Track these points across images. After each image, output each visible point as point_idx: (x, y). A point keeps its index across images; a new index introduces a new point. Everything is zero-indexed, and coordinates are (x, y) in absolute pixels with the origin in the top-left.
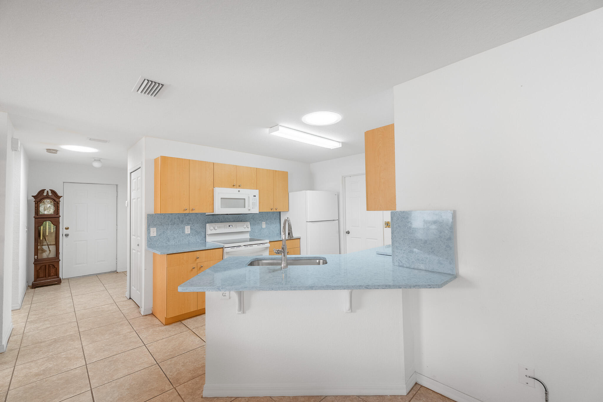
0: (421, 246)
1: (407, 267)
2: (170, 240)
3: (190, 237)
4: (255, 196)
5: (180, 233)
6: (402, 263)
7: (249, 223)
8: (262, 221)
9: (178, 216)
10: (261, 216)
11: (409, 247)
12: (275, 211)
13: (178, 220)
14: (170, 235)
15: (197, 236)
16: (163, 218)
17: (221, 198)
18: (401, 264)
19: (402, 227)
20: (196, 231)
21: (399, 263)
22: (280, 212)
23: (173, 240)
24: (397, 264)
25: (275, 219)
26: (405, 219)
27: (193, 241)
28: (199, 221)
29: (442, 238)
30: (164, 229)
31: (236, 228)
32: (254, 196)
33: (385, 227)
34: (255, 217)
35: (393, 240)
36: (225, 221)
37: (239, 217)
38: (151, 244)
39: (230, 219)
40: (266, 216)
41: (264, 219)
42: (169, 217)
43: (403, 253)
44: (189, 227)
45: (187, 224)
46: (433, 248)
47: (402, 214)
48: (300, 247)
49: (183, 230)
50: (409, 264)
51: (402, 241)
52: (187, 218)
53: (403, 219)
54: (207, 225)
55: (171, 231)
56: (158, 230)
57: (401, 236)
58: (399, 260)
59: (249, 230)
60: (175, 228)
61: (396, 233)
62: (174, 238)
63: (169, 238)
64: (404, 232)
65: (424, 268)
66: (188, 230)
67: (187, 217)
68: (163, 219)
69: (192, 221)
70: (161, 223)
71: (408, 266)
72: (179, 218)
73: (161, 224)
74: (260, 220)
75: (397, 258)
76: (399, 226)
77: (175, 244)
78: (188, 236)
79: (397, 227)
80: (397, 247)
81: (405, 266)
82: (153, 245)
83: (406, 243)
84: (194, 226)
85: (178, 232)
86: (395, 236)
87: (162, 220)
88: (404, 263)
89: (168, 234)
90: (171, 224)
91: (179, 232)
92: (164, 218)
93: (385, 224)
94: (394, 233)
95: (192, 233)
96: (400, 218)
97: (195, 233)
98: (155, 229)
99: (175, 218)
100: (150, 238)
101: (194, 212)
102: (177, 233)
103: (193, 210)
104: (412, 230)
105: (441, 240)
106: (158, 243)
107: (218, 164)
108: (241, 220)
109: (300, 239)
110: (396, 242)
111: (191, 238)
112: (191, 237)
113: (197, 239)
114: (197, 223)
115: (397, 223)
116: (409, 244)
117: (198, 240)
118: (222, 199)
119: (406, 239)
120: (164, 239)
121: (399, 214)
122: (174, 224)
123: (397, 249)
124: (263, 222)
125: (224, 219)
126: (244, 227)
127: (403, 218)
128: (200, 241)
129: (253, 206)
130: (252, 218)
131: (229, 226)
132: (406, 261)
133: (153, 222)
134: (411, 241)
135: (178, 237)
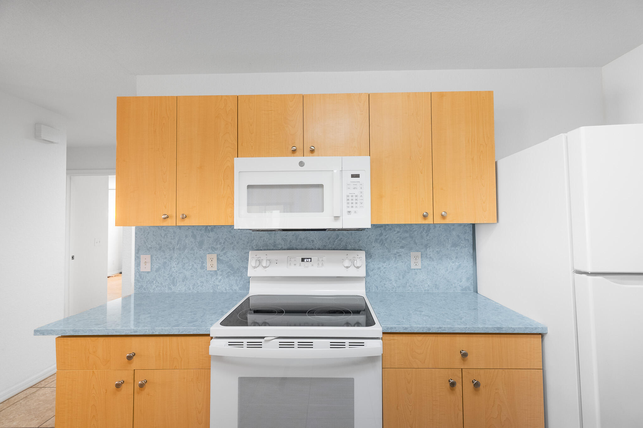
2: (177, 281)
3: (217, 279)
4: (357, 176)
5: (196, 269)
7: (362, 255)
8: (411, 249)
9: (193, 232)
10: (407, 235)
12: (438, 220)
13: (192, 240)
14: (177, 272)
15: (232, 278)
16: (163, 235)
17: (249, 187)
20: (231, 267)
22: (474, 225)
23: (183, 281)
25: (455, 245)
27: (224, 288)
30: (166, 258)
31: (322, 264)
32: (353, 176)
34: (386, 239)
36: (300, 247)
37: (338, 236)
38: (142, 286)
39: (313, 241)
40: (422, 237)
41: (416, 243)
42: (175, 233)
44: (214, 256)
45: (210, 250)
48: (543, 369)
49: (203, 263)
52: (210, 237)
54: (252, 254)
55: (178, 264)
56: (154, 259)
59: (362, 272)
60: (186, 256)
62: (185, 279)
63: (174, 278)
66: (211, 263)
67: (211, 234)
68: (164, 238)
69: (220, 243)
70: (159, 245)
72: (194, 236)
73: (161, 247)
74: (402, 247)
77: (186, 291)
78: (212, 275)
82: (144, 289)
84: (225, 254)
85: (193, 265)
87: (161, 240)
89: (173, 269)
90: (179, 249)
91: (195, 266)
92: (166, 235)
95: (222, 271)
97: (229, 270)
98: (148, 257)
99: (186, 236)
100: (140, 275)
101: (187, 223)
102: (190, 268)
103: (184, 217)
106: (154, 286)
107: (249, 98)
108: (343, 244)
109: (542, 335)
111: (219, 282)
112: (219, 278)
113: (232, 285)
114: (233, 249)
117: (235, 287)
118: (250, 190)
120: (165, 278)
122: (185, 248)
124: (413, 254)
125: (298, 240)
126: (346, 265)
128: (240, 289)
129: (350, 205)
130: (376, 240)
131: (303, 260)
133: (145, 243)
135: (192, 276)
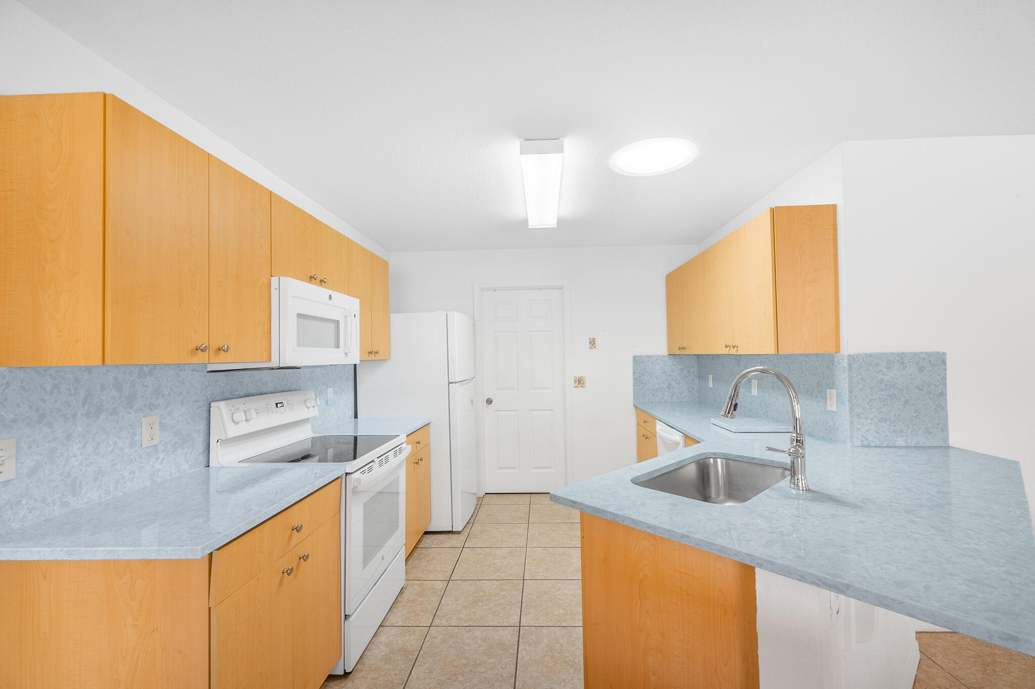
0: (899, 409)
1: (876, 447)
2: (81, 484)
3: (157, 459)
4: (355, 316)
5: (122, 449)
6: (867, 440)
8: (328, 386)
9: (116, 378)
10: (326, 372)
11: (879, 413)
13: (114, 393)
14: (81, 464)
15: (179, 451)
16: (49, 389)
17: (298, 315)
18: (866, 443)
19: (868, 381)
20: (179, 434)
21: (861, 441)
23: (95, 481)
24: (858, 443)
25: (347, 380)
26: (873, 367)
27: (167, 473)
28: (188, 392)
29: (931, 394)
30: (55, 439)
31: (292, 409)
33: (575, 387)
34: (315, 376)
35: (851, 403)
37: (285, 376)
39: (266, 383)
40: (333, 373)
41: (330, 380)
42: (77, 380)
43: (870, 423)
44: (153, 420)
45: (147, 410)
46: (918, 410)
47: (868, 359)
49: (134, 435)
50: (880, 440)
51: (868, 403)
52: (147, 386)
53: (869, 367)
54: (219, 406)
55: (84, 447)
56: (25, 446)
57: (866, 396)
58: (862, 436)
60: (102, 429)
61: (858, 391)
63: (75, 479)
64: (871, 389)
65: (904, 444)
66: (149, 433)
67: (149, 381)
68: (51, 393)
69: (163, 396)
70: (37, 410)
71: (878, 443)
72: (118, 386)
73: (42, 416)
74: (323, 384)
75: (858, 434)
76: (862, 379)
77: (100, 498)
78: (150, 455)
79: (858, 381)
80: (858, 415)
81: (872, 444)
83: (874, 407)
84: (170, 413)
85: (115, 443)
86: (855, 396)
87: (43, 400)
88: (870, 440)
89: (73, 460)
90: (88, 415)
91: (120, 444)
93: (575, 381)
94: (853, 392)
95: (166, 444)
96: (865, 366)
97: (176, 440)
99: (102, 387)
101: (222, 358)
102: (110, 448)
103: (220, 350)
104: (884, 385)
105: (929, 398)
108: (289, 384)
110: (858, 406)
111: (161, 463)
112: (161, 457)
113: (180, 464)
114: (182, 403)
115: (859, 375)
116: (881, 408)
117: (185, 466)
119: (875, 400)
120: (53, 485)
121: (863, 359)
122: (99, 411)
123: (859, 418)
124: (329, 390)
125: (254, 382)
126: (308, 405)
127: (869, 365)
128: (191, 466)
129: (351, 343)
130: (309, 378)
131: (277, 406)
132: (874, 437)
134: (882, 403)
135: (113, 465)
